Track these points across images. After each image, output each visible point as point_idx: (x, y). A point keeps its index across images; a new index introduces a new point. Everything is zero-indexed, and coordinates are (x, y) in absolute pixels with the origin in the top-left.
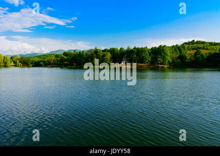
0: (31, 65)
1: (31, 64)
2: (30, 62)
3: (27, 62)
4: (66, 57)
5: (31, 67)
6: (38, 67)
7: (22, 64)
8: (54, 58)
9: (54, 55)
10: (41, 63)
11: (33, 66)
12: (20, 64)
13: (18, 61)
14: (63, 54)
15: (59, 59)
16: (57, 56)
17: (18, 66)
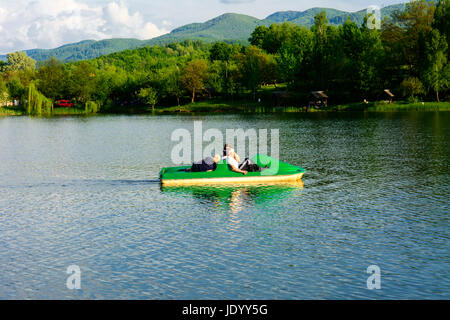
0: (95, 106)
1: (95, 96)
2: (89, 88)
3: (72, 89)
4: (269, 58)
5: (91, 114)
6: (128, 113)
7: (49, 103)
8: (205, 63)
9: (196, 45)
10: (144, 93)
11: (104, 111)
12: (41, 98)
13: (32, 87)
14: (254, 41)
15: (232, 66)
16: (217, 53)
17: (34, 114)
